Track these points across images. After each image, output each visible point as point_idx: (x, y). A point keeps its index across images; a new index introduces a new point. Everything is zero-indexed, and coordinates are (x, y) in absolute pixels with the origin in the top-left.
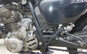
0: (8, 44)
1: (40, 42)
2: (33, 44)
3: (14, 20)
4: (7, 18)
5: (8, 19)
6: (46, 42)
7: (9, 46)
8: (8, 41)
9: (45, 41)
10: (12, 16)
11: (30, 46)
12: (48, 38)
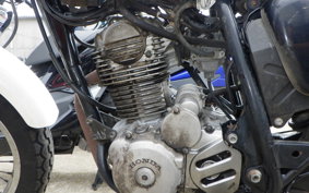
0: (125, 161)
1: (254, 166)
2: (221, 176)
3: (150, 72)
4: (126, 64)
5: (130, 68)
6: (284, 171)
7: (127, 174)
8: (126, 150)
9: (279, 166)
10: (144, 58)
11: (205, 181)
12: (296, 154)
